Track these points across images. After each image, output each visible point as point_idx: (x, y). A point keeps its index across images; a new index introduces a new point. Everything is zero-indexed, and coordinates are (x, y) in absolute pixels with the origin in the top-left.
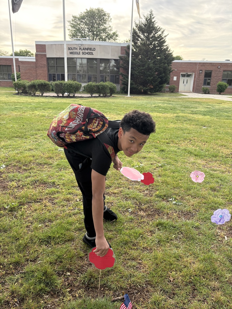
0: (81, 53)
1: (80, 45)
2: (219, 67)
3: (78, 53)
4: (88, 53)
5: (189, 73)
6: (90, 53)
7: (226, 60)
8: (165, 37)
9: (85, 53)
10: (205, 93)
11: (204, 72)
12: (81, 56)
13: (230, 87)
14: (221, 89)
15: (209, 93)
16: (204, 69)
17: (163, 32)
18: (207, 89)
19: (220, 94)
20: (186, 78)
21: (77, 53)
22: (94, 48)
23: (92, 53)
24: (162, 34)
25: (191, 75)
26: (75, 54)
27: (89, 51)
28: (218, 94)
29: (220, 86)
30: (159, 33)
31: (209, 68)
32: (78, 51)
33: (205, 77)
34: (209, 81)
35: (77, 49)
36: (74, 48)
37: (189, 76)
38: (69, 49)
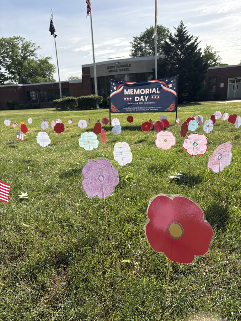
0: (118, 70)
1: (117, 63)
4: (124, 70)
5: (238, 78)
12: (118, 73)
20: (236, 83)
21: (115, 70)
22: (129, 65)
23: (128, 69)
35: (115, 67)
36: (112, 67)
37: (239, 81)
38: (108, 68)
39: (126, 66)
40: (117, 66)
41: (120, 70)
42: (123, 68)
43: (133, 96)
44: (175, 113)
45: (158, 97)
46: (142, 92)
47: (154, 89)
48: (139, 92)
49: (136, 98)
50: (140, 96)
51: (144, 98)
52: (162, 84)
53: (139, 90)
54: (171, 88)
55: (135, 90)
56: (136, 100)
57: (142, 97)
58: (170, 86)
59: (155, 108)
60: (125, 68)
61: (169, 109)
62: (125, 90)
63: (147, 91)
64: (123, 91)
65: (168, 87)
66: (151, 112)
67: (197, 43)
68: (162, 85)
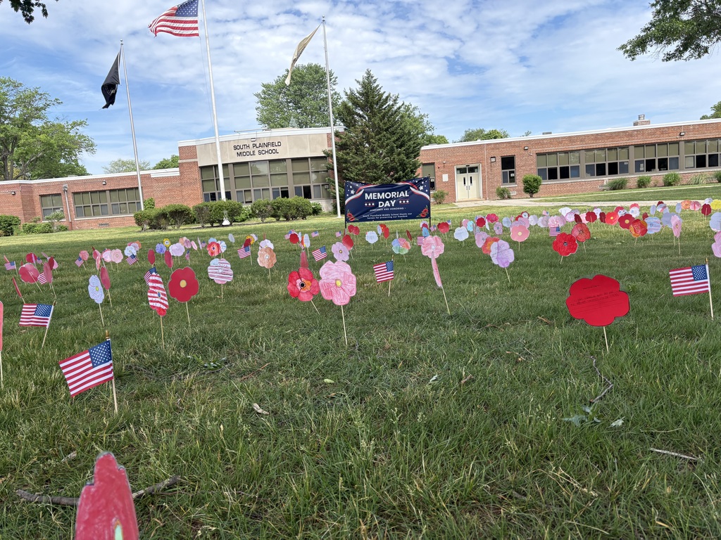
1: (254, 140)
2: (526, 148)
4: (268, 152)
5: (471, 166)
6: (272, 151)
8: (398, 109)
9: (263, 152)
10: (502, 198)
11: (499, 160)
12: (257, 157)
13: (553, 183)
16: (499, 153)
18: (504, 191)
19: (530, 197)
20: (468, 174)
21: (250, 153)
22: (278, 142)
23: (276, 150)
25: (477, 168)
26: (246, 155)
28: (527, 198)
31: (508, 153)
32: (251, 150)
33: (503, 169)
34: (512, 175)
35: (249, 146)
36: (245, 145)
37: (472, 170)
38: (235, 148)
39: (272, 144)
40: (255, 145)
41: (260, 153)
42: (266, 149)
43: (376, 201)
44: (428, 219)
45: (408, 202)
46: (388, 195)
47: (402, 192)
48: (383, 196)
49: (380, 203)
50: (384, 200)
51: (390, 203)
52: (412, 186)
53: (383, 194)
54: (422, 191)
55: (379, 194)
56: (380, 206)
57: (387, 202)
58: (421, 188)
59: (405, 215)
60: (270, 148)
61: (421, 215)
62: (366, 195)
63: (393, 194)
64: (363, 195)
65: (419, 190)
66: (400, 219)
67: (398, 106)
68: (411, 188)
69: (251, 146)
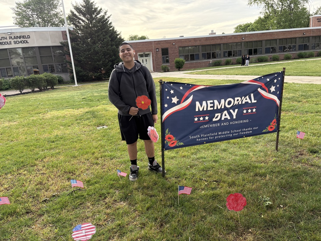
0: (12, 42)
1: (10, 34)
2: (174, 44)
3: (9, 43)
4: (21, 42)
5: (146, 53)
6: (24, 42)
7: (180, 37)
8: (109, 17)
9: (17, 42)
10: (165, 71)
11: (160, 50)
12: (13, 46)
13: (187, 62)
14: (178, 66)
15: (168, 71)
16: (161, 47)
17: (105, 13)
18: (165, 67)
19: (179, 70)
20: (144, 57)
21: (7, 43)
22: (28, 36)
23: (27, 41)
24: (106, 15)
25: (149, 54)
26: (5, 44)
27: (22, 39)
28: (177, 71)
29: (177, 62)
30: (102, 14)
31: (165, 46)
32: (8, 40)
33: (163, 55)
34: (167, 58)
35: (6, 38)
36: (3, 37)
37: (147, 55)
39: (23, 37)
43: (211, 113)
45: (254, 110)
46: (229, 103)
47: (247, 97)
51: (230, 114)
53: (223, 101)
54: (274, 93)
58: (273, 89)
59: (249, 130)
61: (268, 129)
62: (198, 104)
63: (238, 101)
64: (193, 105)
65: (269, 92)
66: (241, 136)
68: (259, 90)
69: (8, 38)
